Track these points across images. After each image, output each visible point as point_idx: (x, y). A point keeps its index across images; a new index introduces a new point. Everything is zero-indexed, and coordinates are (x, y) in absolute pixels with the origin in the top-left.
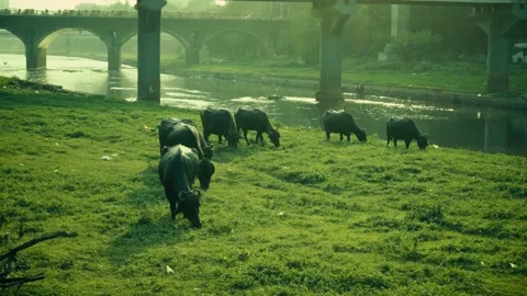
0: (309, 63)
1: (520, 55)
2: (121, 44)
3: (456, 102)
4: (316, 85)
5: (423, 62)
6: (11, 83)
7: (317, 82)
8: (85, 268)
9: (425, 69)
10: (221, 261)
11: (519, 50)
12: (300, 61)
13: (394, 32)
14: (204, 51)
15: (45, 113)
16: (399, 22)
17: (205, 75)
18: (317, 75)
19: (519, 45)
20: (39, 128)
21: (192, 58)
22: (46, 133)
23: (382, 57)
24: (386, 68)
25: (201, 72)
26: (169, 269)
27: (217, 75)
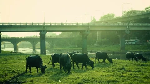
0: (79, 47)
1: (126, 43)
2: (36, 44)
3: (114, 53)
4: (81, 51)
5: (105, 45)
6: (11, 52)
7: (82, 50)
8: (37, 81)
9: (105, 47)
10: (73, 79)
11: (126, 42)
12: (77, 46)
13: (98, 39)
14: (54, 45)
15: (20, 56)
16: (98, 37)
17: (55, 50)
18: (82, 49)
19: (126, 41)
20: (19, 59)
21: (52, 47)
22: (21, 59)
23: (95, 44)
24: (96, 47)
25: (54, 50)
26: (60, 81)
27: (58, 50)
